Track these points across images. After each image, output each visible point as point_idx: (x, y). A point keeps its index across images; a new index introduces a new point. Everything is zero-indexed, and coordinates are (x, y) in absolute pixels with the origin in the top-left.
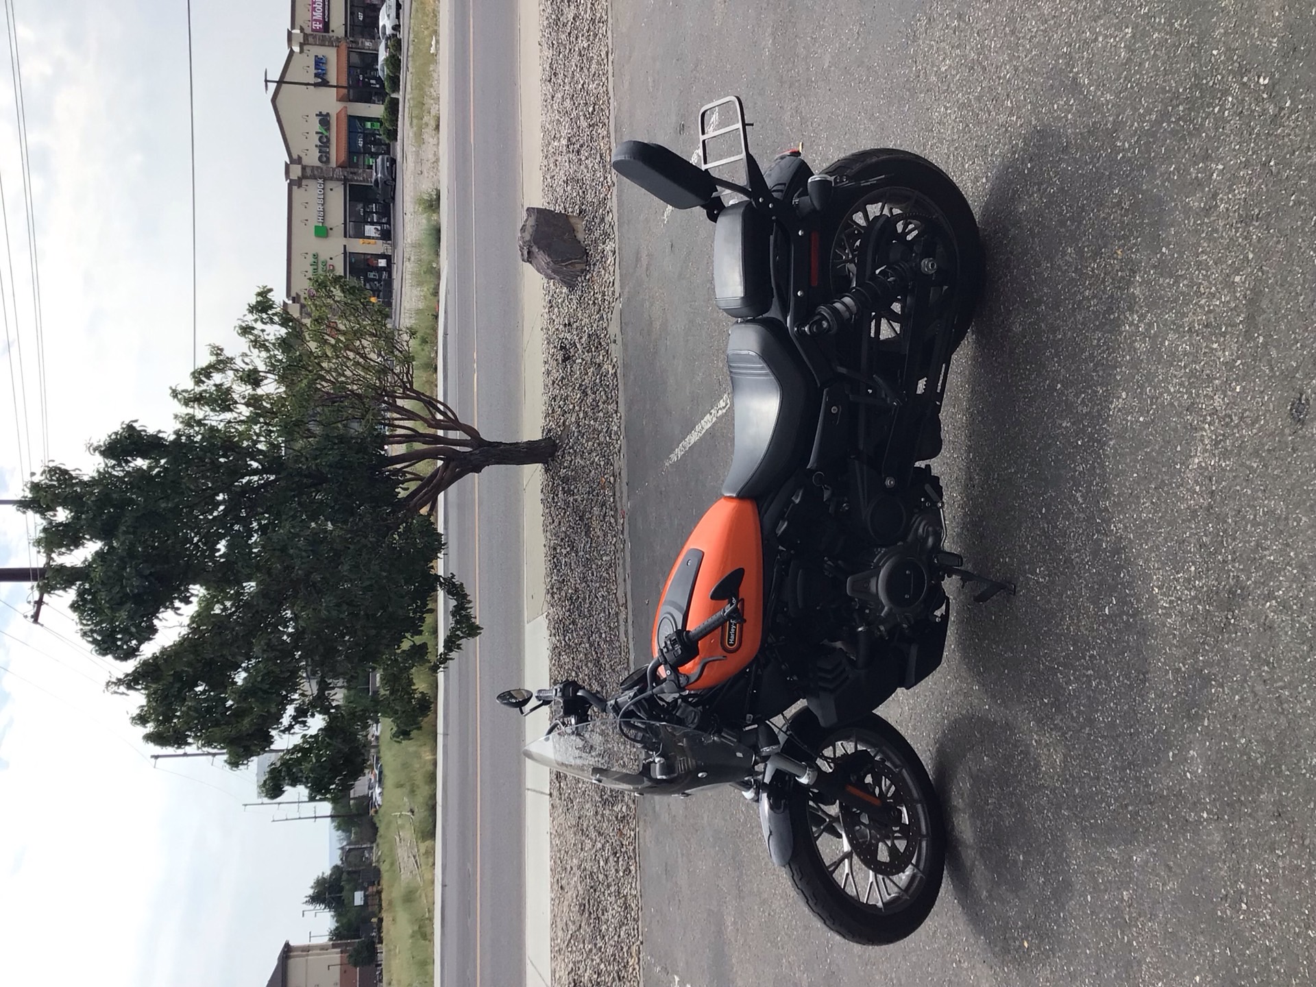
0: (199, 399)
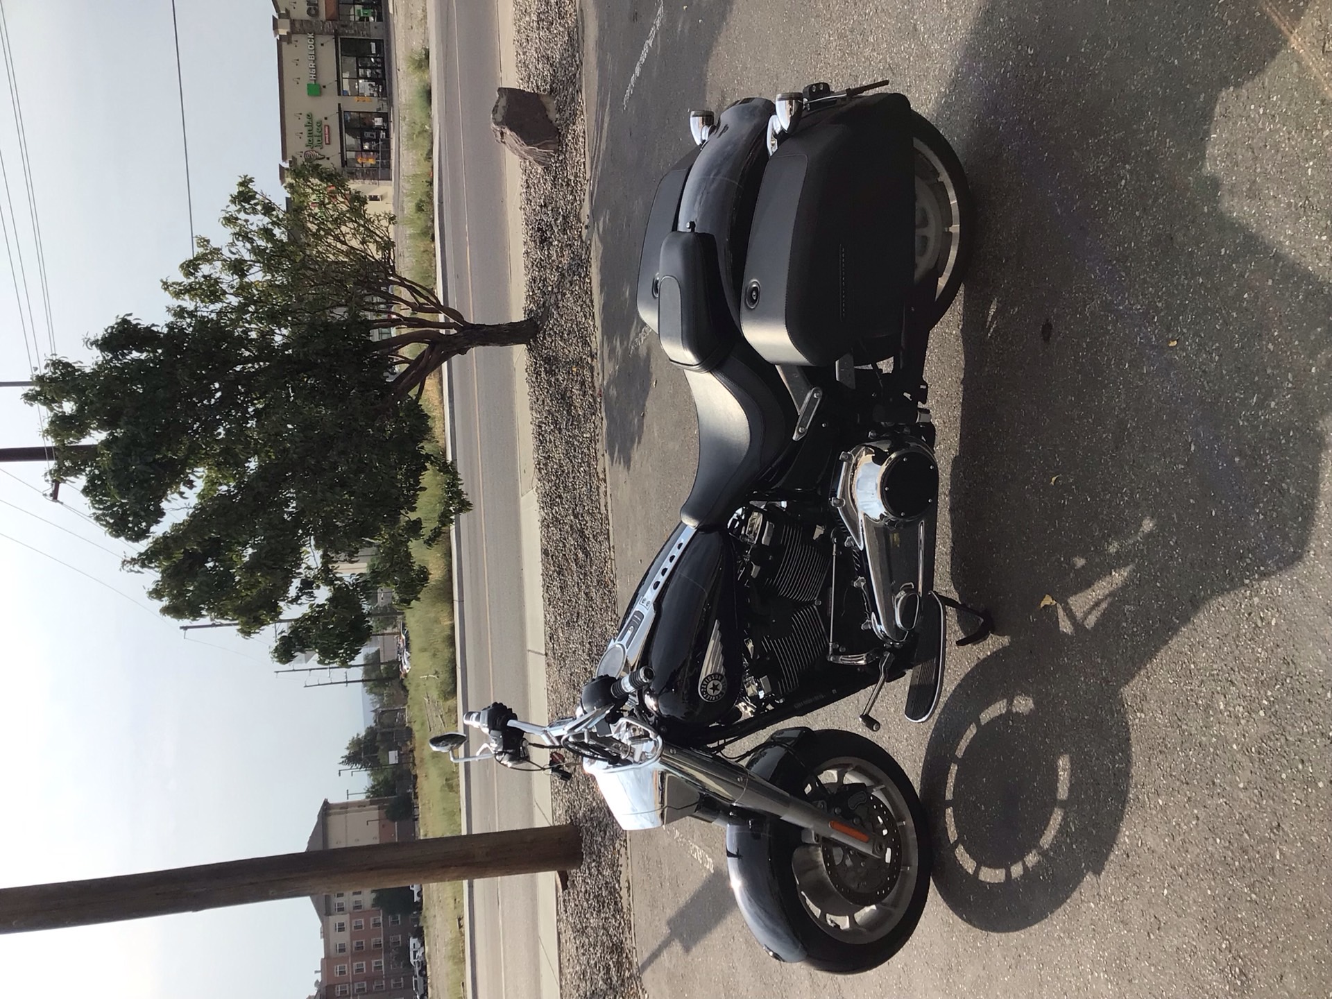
0: (189, 290)
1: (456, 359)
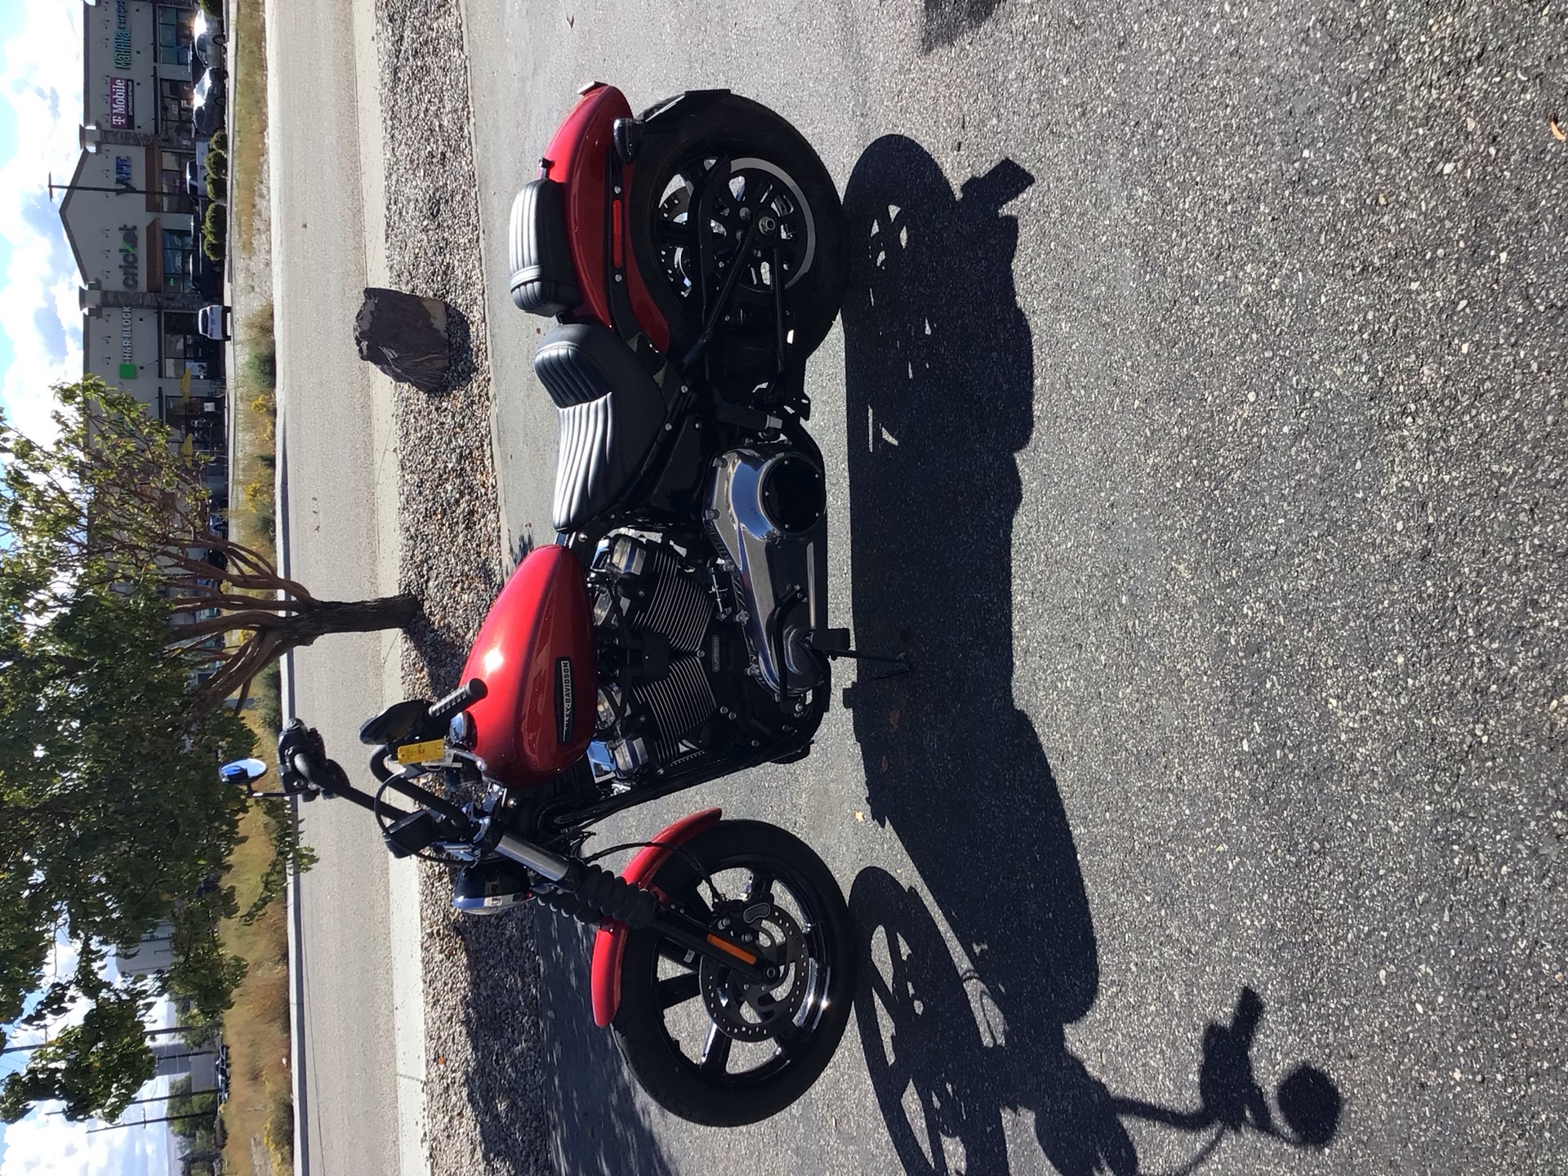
1: (298, 650)
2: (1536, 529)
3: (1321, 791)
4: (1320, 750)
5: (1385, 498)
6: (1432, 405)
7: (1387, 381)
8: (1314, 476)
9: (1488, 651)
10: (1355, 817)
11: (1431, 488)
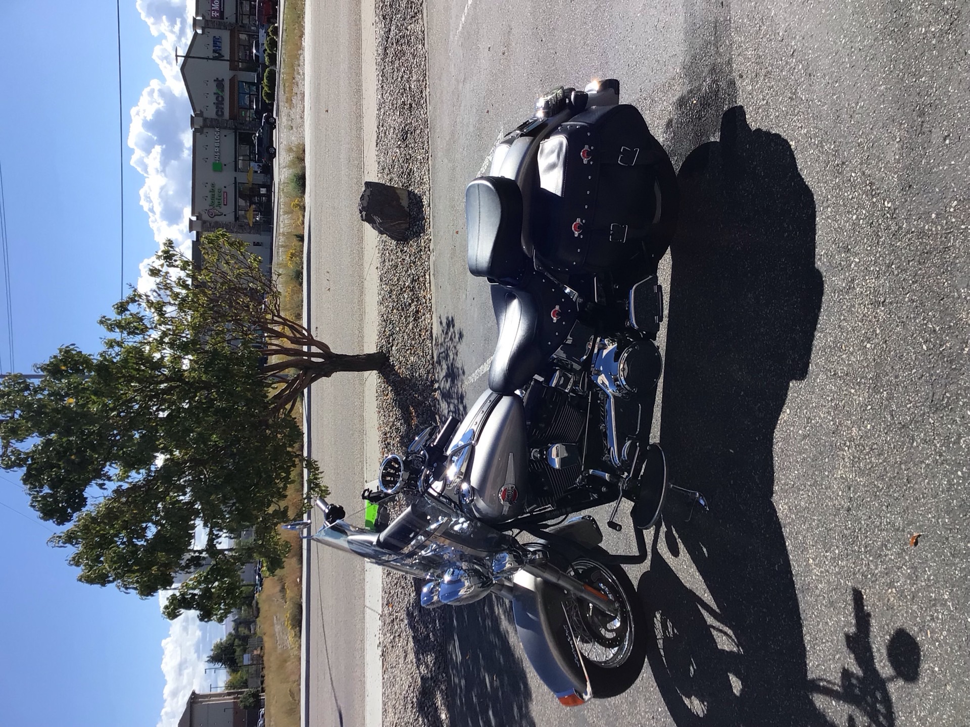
0: (119, 325)
2: (888, 515)
3: (804, 598)
4: (804, 580)
5: (836, 479)
6: (855, 446)
7: (840, 428)
8: (810, 457)
9: (868, 560)
10: (816, 613)
11: (852, 481)
